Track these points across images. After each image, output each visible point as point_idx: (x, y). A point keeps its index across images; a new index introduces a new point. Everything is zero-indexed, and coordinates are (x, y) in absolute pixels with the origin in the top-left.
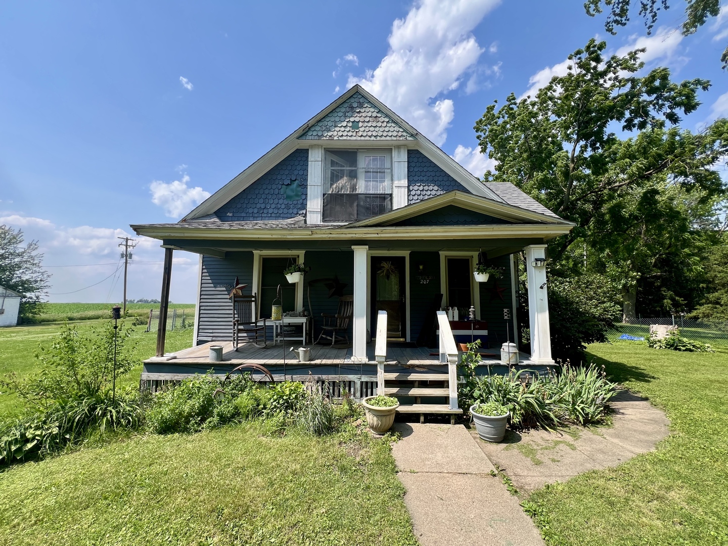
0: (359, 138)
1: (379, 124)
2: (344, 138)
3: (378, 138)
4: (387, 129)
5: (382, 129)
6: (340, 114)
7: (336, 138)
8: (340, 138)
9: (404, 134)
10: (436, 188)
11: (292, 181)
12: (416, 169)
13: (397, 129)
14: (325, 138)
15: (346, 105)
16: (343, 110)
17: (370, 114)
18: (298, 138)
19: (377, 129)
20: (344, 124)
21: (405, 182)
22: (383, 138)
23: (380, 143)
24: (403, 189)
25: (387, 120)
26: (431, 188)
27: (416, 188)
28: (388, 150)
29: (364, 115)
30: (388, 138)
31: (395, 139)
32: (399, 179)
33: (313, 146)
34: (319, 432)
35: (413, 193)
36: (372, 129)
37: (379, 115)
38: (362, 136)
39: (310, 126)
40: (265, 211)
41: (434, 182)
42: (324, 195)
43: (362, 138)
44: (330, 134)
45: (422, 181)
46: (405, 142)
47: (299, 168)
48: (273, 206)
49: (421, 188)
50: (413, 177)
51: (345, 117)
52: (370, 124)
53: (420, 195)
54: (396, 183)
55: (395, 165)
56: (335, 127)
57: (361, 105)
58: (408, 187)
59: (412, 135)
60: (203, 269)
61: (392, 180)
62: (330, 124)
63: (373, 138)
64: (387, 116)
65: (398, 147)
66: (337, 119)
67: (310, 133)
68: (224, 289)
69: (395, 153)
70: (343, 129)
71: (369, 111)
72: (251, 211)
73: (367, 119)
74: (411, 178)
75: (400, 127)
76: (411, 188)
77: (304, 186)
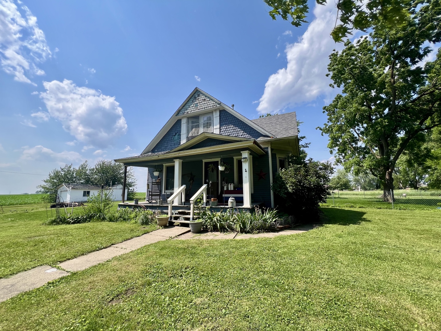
0: (198, 110)
1: (206, 102)
2: (192, 112)
3: (205, 109)
4: (209, 104)
5: (206, 104)
6: (191, 101)
7: (189, 112)
8: (191, 112)
9: (216, 104)
10: (232, 126)
11: (176, 134)
12: (223, 119)
13: (213, 102)
14: (185, 113)
15: (193, 97)
16: (192, 99)
17: (202, 99)
18: (176, 116)
19: (205, 105)
20: (192, 106)
21: (218, 126)
22: (207, 108)
23: (206, 110)
24: (217, 129)
25: (209, 99)
26: (230, 126)
27: (223, 128)
28: (212, 112)
29: (200, 99)
30: (209, 108)
31: (212, 107)
32: (216, 125)
33: (183, 117)
34: (143, 224)
35: (222, 130)
36: (203, 105)
37: (206, 98)
38: (199, 109)
39: (180, 109)
40: (167, 147)
41: (231, 124)
42: (187, 137)
43: (199, 110)
44: (187, 111)
45: (226, 124)
46: (216, 108)
47: (178, 127)
48: (170, 145)
49: (226, 128)
50: (222, 123)
51: (193, 102)
52: (202, 103)
53: (225, 131)
54: (215, 127)
55: (214, 119)
56: (189, 107)
57: (199, 96)
58: (220, 128)
59: (219, 104)
60: (148, 173)
61: (213, 126)
62: (187, 107)
63: (203, 109)
64: (209, 98)
65: (216, 110)
66: (190, 104)
67: (180, 113)
68: (154, 180)
69: (214, 113)
70: (192, 108)
71: (202, 97)
72: (162, 148)
73: (201, 101)
74: (221, 124)
75: (214, 101)
76: (221, 128)
77: (180, 135)
